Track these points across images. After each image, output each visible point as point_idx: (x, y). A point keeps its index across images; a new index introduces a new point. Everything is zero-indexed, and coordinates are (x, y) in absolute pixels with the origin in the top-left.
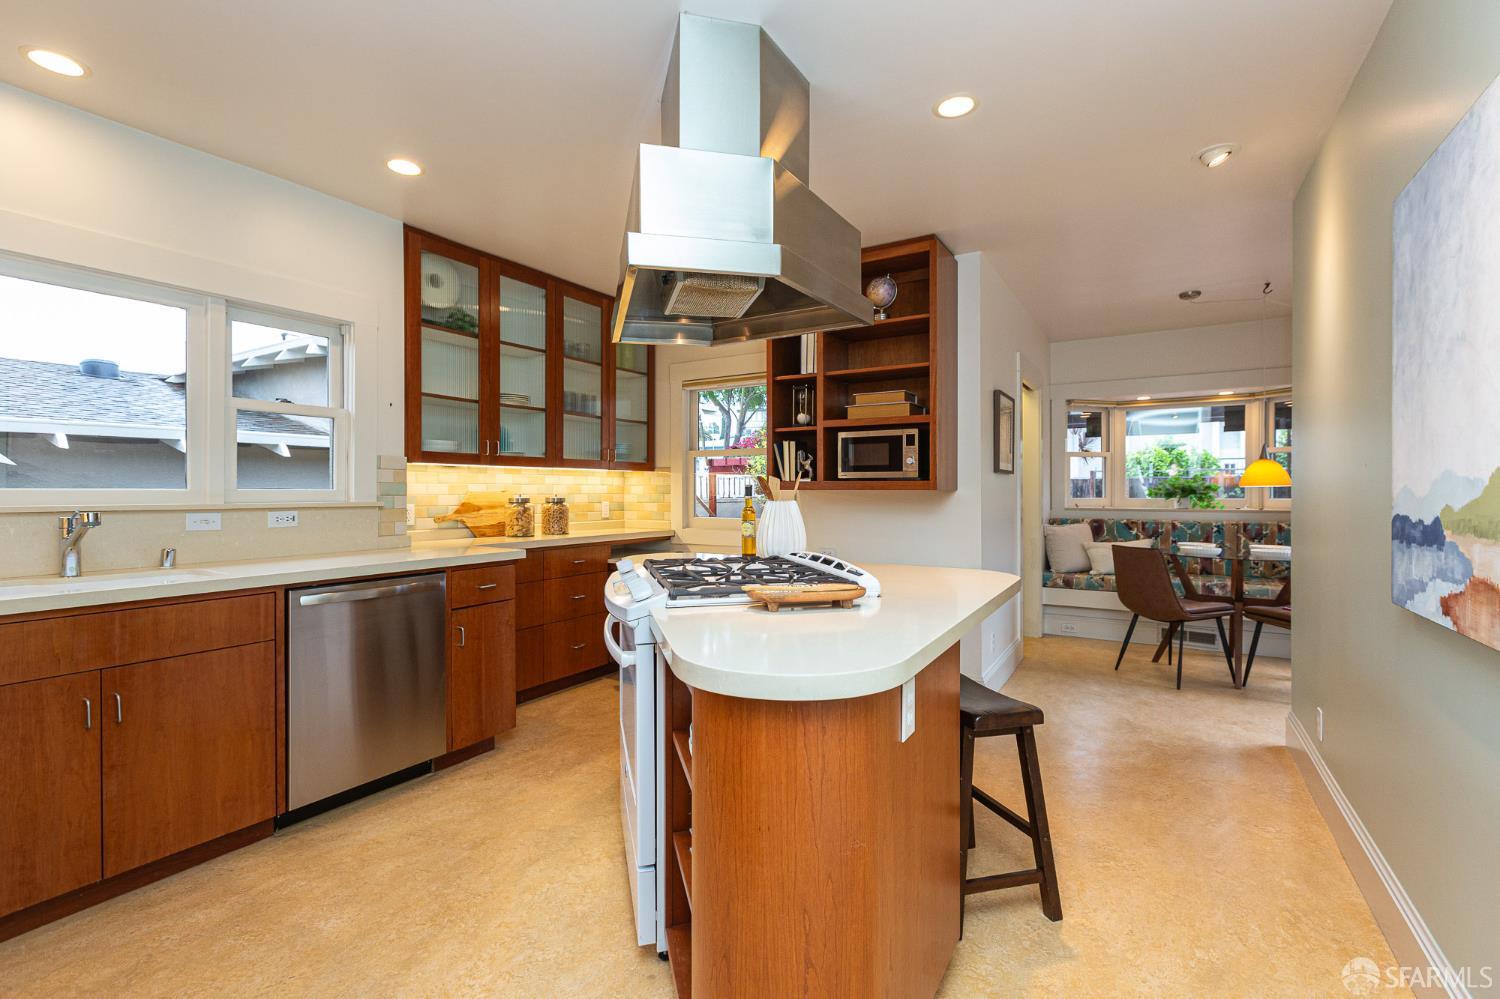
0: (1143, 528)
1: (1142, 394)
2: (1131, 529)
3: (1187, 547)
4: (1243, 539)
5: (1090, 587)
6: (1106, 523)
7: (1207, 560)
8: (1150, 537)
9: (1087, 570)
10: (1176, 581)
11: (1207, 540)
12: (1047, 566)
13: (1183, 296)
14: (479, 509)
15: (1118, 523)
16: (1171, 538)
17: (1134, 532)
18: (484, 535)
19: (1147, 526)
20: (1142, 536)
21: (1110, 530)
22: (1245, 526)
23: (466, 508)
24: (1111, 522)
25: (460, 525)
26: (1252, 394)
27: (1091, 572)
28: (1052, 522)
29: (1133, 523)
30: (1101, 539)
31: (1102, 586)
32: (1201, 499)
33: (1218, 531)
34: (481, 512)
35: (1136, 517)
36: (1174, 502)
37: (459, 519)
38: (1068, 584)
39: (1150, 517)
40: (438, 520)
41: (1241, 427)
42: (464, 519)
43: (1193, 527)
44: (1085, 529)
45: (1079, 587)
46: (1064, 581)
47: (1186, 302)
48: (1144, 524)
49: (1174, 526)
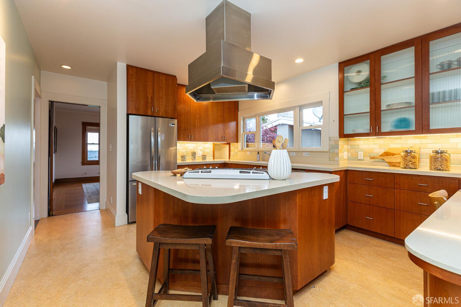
14: (393, 155)
18: (395, 166)
23: (387, 154)
25: (383, 161)
34: (394, 156)
37: (382, 158)
40: (371, 158)
42: (384, 158)
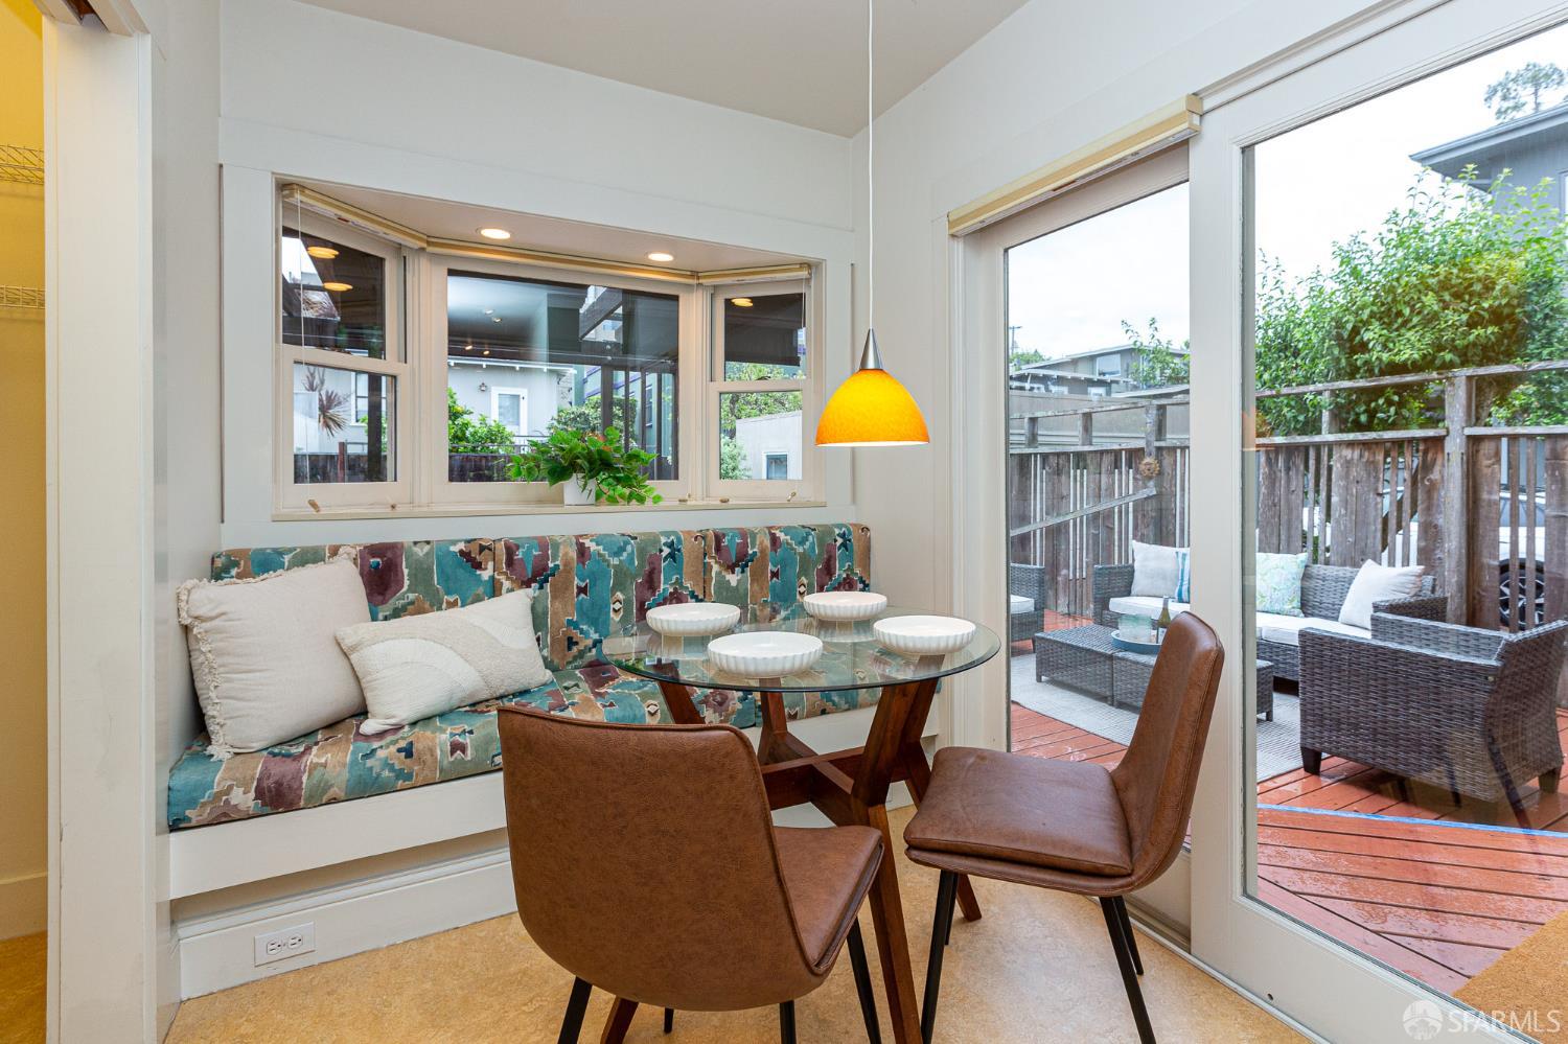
0: (510, 562)
2: (478, 566)
4: (716, 568)
5: (366, 787)
6: (410, 555)
8: (527, 584)
9: (349, 722)
12: (198, 726)
15: (440, 550)
16: (576, 581)
17: (486, 575)
19: (520, 554)
20: (507, 584)
21: (421, 575)
24: (421, 551)
27: (369, 726)
28: (222, 568)
29: (482, 548)
30: (395, 602)
31: (409, 777)
33: (671, 555)
36: (573, 491)
38: (277, 798)
43: (623, 549)
44: (343, 580)
45: (323, 798)
46: (260, 793)
48: (510, 551)
49: (582, 551)
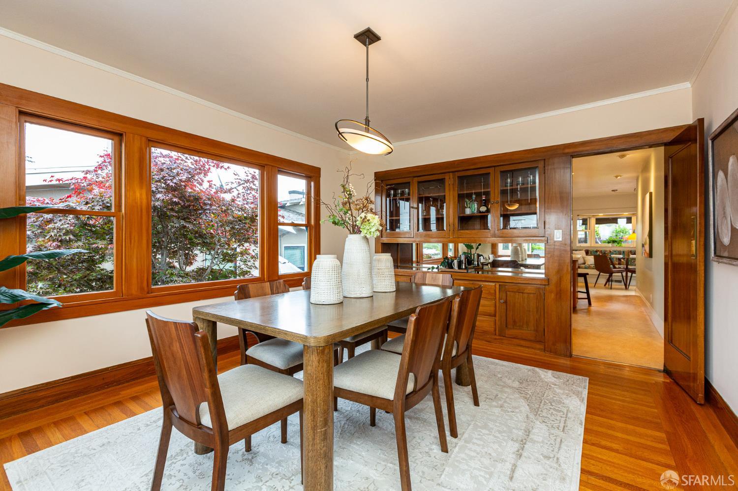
1: (600, 213)
2: (597, 252)
3: (613, 256)
6: (590, 250)
7: (619, 259)
9: (584, 263)
10: (611, 266)
11: (620, 254)
13: (612, 191)
15: (594, 251)
16: (609, 254)
21: (591, 253)
22: (631, 251)
26: (633, 214)
27: (586, 264)
30: (589, 255)
31: (589, 268)
32: (618, 244)
33: (623, 252)
35: (598, 249)
36: (610, 245)
39: (603, 249)
41: (631, 223)
43: (616, 251)
44: (583, 253)
47: (613, 192)
48: (601, 251)
49: (610, 251)
